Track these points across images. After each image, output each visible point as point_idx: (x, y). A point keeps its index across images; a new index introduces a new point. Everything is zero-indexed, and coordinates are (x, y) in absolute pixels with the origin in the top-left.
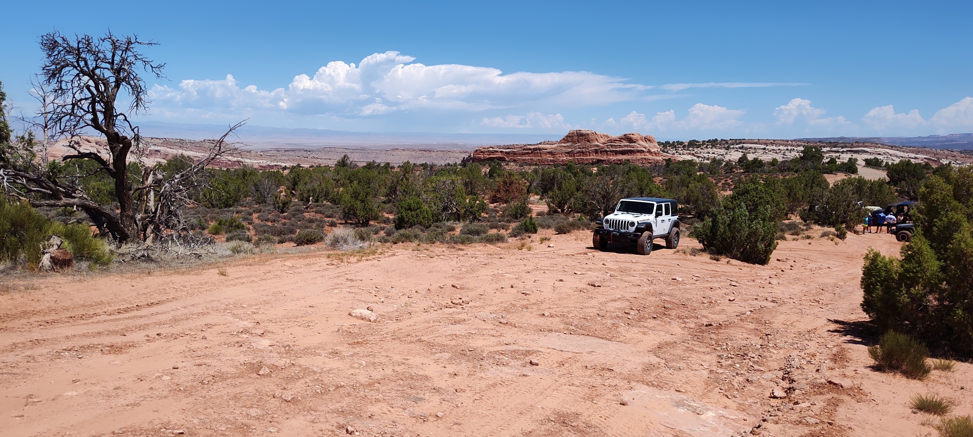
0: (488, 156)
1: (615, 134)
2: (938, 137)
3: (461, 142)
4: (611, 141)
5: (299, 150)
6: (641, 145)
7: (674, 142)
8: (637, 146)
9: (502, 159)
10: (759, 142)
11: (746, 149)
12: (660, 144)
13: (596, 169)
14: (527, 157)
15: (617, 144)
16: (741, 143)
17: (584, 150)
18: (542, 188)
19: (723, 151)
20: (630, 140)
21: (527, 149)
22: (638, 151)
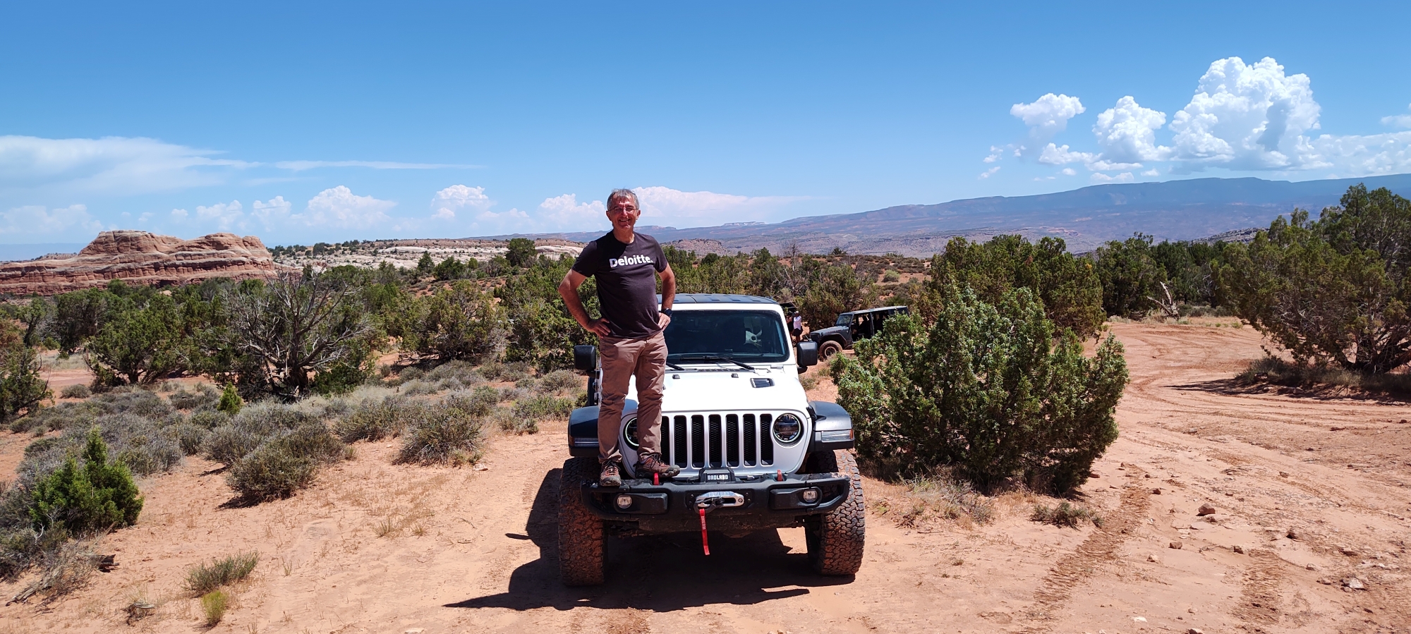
4: (182, 248)
6: (237, 252)
7: (290, 247)
8: (231, 254)
10: (416, 243)
11: (401, 253)
12: (270, 250)
13: (167, 292)
14: (13, 284)
15: (195, 251)
16: (392, 245)
17: (132, 265)
18: (62, 334)
19: (368, 258)
20: (218, 245)
21: (12, 269)
22: (234, 263)
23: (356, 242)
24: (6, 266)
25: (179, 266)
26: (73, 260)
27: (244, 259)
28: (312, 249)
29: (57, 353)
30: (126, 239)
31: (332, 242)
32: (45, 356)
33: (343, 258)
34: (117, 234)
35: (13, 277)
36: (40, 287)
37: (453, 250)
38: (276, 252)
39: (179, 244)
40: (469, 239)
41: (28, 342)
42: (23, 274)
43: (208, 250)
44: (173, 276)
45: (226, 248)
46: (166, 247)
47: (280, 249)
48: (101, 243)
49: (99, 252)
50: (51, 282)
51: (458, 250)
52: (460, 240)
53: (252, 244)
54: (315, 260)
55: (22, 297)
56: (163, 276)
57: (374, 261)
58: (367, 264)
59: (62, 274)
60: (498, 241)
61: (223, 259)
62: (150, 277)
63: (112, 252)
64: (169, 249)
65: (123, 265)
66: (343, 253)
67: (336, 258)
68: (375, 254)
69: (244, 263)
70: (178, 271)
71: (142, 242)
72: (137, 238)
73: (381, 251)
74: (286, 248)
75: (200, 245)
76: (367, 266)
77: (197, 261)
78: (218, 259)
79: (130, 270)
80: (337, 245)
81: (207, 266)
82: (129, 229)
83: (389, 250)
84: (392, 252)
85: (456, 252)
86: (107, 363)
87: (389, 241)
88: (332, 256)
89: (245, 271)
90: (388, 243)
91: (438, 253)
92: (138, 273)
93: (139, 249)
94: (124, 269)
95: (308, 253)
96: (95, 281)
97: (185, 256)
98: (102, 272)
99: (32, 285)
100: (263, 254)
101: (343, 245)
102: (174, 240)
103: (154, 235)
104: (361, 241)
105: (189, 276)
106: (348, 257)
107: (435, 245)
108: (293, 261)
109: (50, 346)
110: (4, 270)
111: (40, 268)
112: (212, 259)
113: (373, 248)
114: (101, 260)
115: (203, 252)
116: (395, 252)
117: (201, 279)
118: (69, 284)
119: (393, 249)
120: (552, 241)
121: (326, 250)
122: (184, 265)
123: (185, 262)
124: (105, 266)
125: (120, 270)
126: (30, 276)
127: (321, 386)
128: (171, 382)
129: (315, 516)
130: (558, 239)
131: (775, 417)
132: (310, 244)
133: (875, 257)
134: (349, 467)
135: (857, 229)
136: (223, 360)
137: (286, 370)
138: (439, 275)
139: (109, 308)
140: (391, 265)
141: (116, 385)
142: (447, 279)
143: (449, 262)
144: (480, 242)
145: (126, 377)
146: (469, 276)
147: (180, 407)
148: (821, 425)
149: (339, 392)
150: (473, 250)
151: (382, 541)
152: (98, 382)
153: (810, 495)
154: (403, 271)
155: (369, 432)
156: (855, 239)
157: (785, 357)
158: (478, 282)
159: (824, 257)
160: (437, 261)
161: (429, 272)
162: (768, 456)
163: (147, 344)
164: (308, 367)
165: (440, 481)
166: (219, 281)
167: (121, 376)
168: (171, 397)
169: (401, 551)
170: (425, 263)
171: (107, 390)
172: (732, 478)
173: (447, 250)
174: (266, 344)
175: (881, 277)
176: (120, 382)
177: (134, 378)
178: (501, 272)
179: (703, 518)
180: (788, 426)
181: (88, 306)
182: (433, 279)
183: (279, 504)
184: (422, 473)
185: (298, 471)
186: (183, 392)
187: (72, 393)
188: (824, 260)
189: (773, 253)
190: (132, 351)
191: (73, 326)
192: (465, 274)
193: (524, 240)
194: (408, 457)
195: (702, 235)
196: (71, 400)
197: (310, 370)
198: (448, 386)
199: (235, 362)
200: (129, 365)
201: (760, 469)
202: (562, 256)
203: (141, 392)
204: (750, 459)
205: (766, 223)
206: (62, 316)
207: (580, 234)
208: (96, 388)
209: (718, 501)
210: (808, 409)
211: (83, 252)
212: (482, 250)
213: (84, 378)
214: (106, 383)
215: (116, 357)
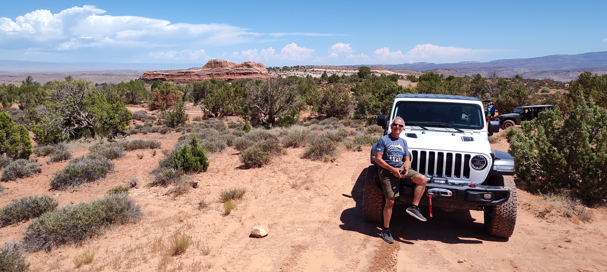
0: (153, 78)
3: (134, 69)
4: (236, 67)
6: (255, 69)
7: (274, 68)
8: (253, 70)
10: (322, 67)
11: (315, 71)
12: (267, 69)
13: (230, 83)
14: (181, 78)
15: (241, 68)
16: (312, 68)
17: (219, 73)
18: (195, 97)
19: (302, 73)
20: (249, 66)
21: (181, 73)
22: (254, 73)
23: (298, 66)
24: (179, 71)
25: (235, 73)
26: (200, 70)
27: (258, 72)
28: (282, 69)
29: (192, 104)
30: (217, 63)
31: (290, 66)
32: (189, 105)
33: (293, 73)
34: (215, 61)
35: (181, 75)
36: (189, 79)
37: (336, 71)
38: (269, 69)
39: (235, 65)
40: (343, 66)
41: (184, 99)
42: (184, 75)
43: (246, 68)
44: (232, 77)
45: (252, 67)
46: (231, 66)
47: (270, 68)
48: (209, 64)
49: (208, 67)
50: (193, 78)
51: (338, 71)
52: (339, 67)
53: (261, 66)
54: (283, 73)
55: (184, 83)
56: (230, 77)
57: (305, 74)
58: (302, 75)
59: (197, 75)
60: (355, 67)
61: (250, 72)
62: (225, 77)
63: (213, 67)
65: (216, 72)
66: (293, 70)
67: (290, 73)
68: (305, 71)
69: (257, 73)
70: (235, 75)
71: (223, 64)
72: (221, 62)
73: (307, 70)
74: (272, 68)
75: (242, 66)
76: (301, 76)
77: (241, 72)
78: (248, 71)
79: (219, 74)
81: (245, 74)
82: (219, 59)
83: (311, 70)
84: (312, 71)
85: (337, 71)
86: (208, 109)
87: (311, 66)
88: (289, 72)
89: (257, 76)
90: (310, 67)
91: (330, 72)
92: (221, 76)
93: (222, 67)
94: (216, 74)
95: (280, 70)
96: (207, 78)
97: (237, 70)
98: (209, 75)
99: (187, 79)
100: (264, 70)
101: (293, 67)
102: (234, 64)
103: (227, 61)
104: (300, 66)
105: (238, 77)
107: (329, 68)
108: (275, 73)
109: (191, 101)
110: (178, 73)
111: (190, 72)
112: (246, 71)
113: (304, 69)
114: (209, 71)
115: (244, 68)
116: (313, 71)
117: (242, 79)
118: (198, 79)
119: (312, 69)
120: (378, 68)
121: (287, 69)
122: (237, 73)
123: (237, 72)
124: (210, 73)
125: (215, 74)
126: (187, 75)
127: (279, 124)
128: (229, 118)
129: (269, 176)
130: (381, 67)
131: (472, 156)
132: (281, 67)
133: (538, 80)
134: (285, 158)
136: (246, 110)
137: (267, 116)
138: (329, 81)
139: (210, 88)
140: (311, 76)
141: (210, 117)
142: (333, 83)
143: (334, 76)
144: (347, 68)
145: (214, 115)
146: (342, 82)
147: (230, 127)
148: (497, 163)
149: (286, 127)
150: (344, 71)
151: (293, 190)
152: (205, 116)
153: (488, 196)
154: (315, 79)
155: (293, 144)
157: (481, 127)
158: (345, 85)
159: (510, 79)
160: (329, 75)
161: (326, 79)
162: (467, 174)
163: (221, 102)
164: (275, 116)
165: (318, 168)
166: (248, 80)
167: (212, 114)
168: (228, 124)
169: (299, 196)
170: (324, 76)
171: (207, 119)
172: (447, 183)
173: (334, 70)
174: (261, 105)
176: (211, 116)
177: (216, 115)
178: (355, 81)
179: (430, 200)
180: (479, 161)
181: (203, 87)
182: (327, 82)
183: (257, 169)
184: (311, 163)
185: (265, 157)
186: (232, 122)
187: (196, 119)
188: (510, 81)
190: (216, 105)
191: (198, 94)
192: (340, 81)
193: (366, 67)
194: (306, 156)
195: (447, 67)
196: (196, 122)
197: (276, 117)
198: (328, 128)
199: (250, 112)
200: (214, 110)
201: (462, 180)
202: (382, 75)
203: (218, 121)
204: (458, 174)
205: (481, 62)
206: (195, 90)
207: (390, 65)
208: (204, 118)
209: (438, 193)
210: (491, 154)
211: (203, 67)
212: (348, 71)
213: (200, 114)
214: (207, 117)
215: (211, 107)
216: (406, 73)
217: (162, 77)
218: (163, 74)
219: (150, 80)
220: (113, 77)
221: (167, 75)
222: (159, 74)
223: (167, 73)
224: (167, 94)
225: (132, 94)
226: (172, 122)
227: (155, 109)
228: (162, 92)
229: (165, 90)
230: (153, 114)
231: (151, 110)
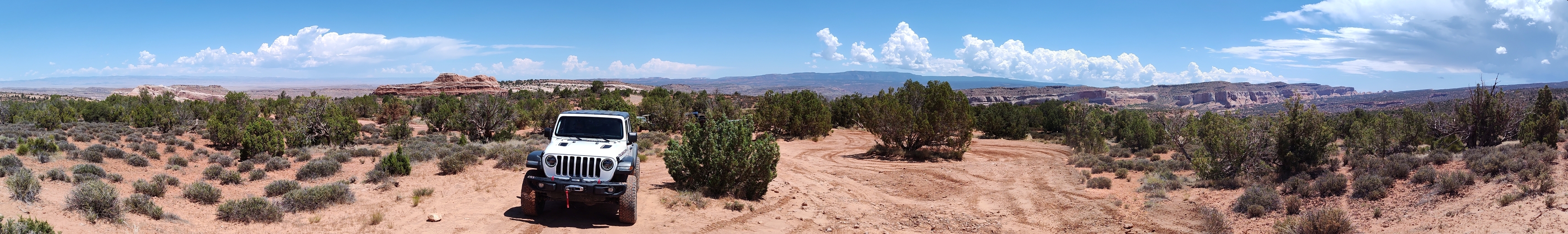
0: (385, 92)
1: (470, 76)
2: (644, 79)
3: (369, 84)
4: (467, 80)
5: (265, 91)
6: (487, 83)
7: (507, 81)
8: (484, 84)
9: (395, 94)
10: (556, 81)
11: (550, 85)
12: (499, 82)
13: (460, 98)
14: (412, 92)
15: (472, 82)
16: (546, 82)
17: (450, 87)
18: (423, 112)
19: (536, 87)
20: (480, 80)
21: (413, 87)
22: (486, 87)
23: (532, 80)
24: (411, 85)
26: (431, 84)
27: (489, 86)
28: (515, 82)
29: (420, 118)
30: (448, 76)
31: (522, 80)
32: (415, 119)
33: (526, 87)
34: (445, 75)
35: (413, 89)
36: (421, 93)
38: (502, 83)
40: (578, 81)
41: (412, 114)
43: (477, 82)
44: (463, 91)
45: (483, 81)
46: (462, 80)
47: (503, 82)
48: (441, 78)
49: (439, 81)
50: (424, 92)
51: (573, 85)
52: (574, 80)
53: (492, 80)
54: (516, 87)
55: (413, 97)
56: (461, 91)
57: (538, 88)
58: (535, 90)
59: (427, 89)
60: (591, 81)
61: (482, 86)
62: (456, 91)
63: (443, 81)
64: (463, 81)
65: (447, 86)
66: (527, 84)
67: (524, 87)
68: (539, 85)
69: (489, 87)
70: (466, 89)
71: (454, 78)
72: (452, 77)
74: (505, 81)
75: (474, 79)
76: (533, 90)
77: (472, 86)
78: (480, 85)
79: (449, 88)
80: (525, 81)
81: (476, 88)
82: (450, 73)
83: (543, 84)
84: (546, 85)
86: (433, 124)
88: (521, 86)
89: (490, 90)
90: (543, 81)
91: (563, 86)
92: (452, 90)
93: (453, 80)
94: (447, 88)
95: (513, 84)
96: (438, 92)
97: (468, 83)
98: (439, 89)
99: (418, 93)
100: (496, 84)
101: (527, 81)
102: (465, 77)
103: (458, 76)
105: (469, 91)
106: (529, 86)
107: (563, 83)
108: (506, 87)
109: (419, 116)
110: (411, 87)
111: (421, 87)
112: (478, 85)
113: (538, 82)
114: (440, 85)
115: (475, 82)
116: (547, 85)
117: (474, 93)
118: (429, 93)
119: (546, 83)
120: (611, 83)
121: (519, 83)
122: (467, 87)
123: (468, 86)
124: (441, 87)
125: (446, 88)
126: (417, 89)
127: (496, 138)
128: (452, 132)
130: (617, 81)
132: (514, 80)
135: (751, 84)
136: (464, 125)
137: (484, 131)
138: (562, 95)
139: (438, 103)
140: (543, 90)
141: (434, 132)
142: (565, 96)
143: (567, 90)
144: (583, 81)
145: (438, 129)
146: (574, 97)
147: (452, 141)
149: (503, 141)
150: (580, 85)
152: (429, 130)
154: (547, 93)
156: (750, 88)
159: (730, 95)
160: (562, 89)
161: (558, 93)
163: (445, 117)
164: (492, 130)
166: (480, 94)
167: (436, 128)
168: (451, 138)
170: (556, 89)
171: (431, 133)
173: (569, 84)
174: (478, 120)
175: (753, 106)
176: (436, 131)
177: (440, 129)
178: (588, 94)
181: (432, 102)
182: (559, 96)
183: (451, 176)
186: (455, 136)
187: (420, 133)
188: (730, 97)
189: (708, 93)
190: (440, 120)
191: (426, 109)
192: (573, 94)
193: (599, 82)
195: (681, 83)
196: (420, 136)
197: (493, 132)
199: (468, 126)
200: (438, 124)
202: (616, 89)
203: (442, 135)
205: (711, 79)
206: (423, 105)
207: (627, 79)
208: (428, 132)
211: (434, 81)
212: (584, 85)
213: (425, 128)
214: (431, 131)
215: (435, 120)
216: (642, 87)
217: (393, 91)
218: (394, 89)
219: (383, 94)
220: (350, 91)
221: (399, 90)
222: (391, 89)
223: (398, 88)
224: (395, 108)
225: (365, 108)
226: (397, 135)
227: (383, 123)
228: (391, 107)
229: (393, 105)
230: (380, 127)
231: (379, 124)
